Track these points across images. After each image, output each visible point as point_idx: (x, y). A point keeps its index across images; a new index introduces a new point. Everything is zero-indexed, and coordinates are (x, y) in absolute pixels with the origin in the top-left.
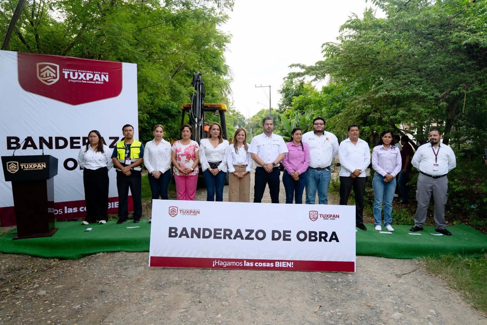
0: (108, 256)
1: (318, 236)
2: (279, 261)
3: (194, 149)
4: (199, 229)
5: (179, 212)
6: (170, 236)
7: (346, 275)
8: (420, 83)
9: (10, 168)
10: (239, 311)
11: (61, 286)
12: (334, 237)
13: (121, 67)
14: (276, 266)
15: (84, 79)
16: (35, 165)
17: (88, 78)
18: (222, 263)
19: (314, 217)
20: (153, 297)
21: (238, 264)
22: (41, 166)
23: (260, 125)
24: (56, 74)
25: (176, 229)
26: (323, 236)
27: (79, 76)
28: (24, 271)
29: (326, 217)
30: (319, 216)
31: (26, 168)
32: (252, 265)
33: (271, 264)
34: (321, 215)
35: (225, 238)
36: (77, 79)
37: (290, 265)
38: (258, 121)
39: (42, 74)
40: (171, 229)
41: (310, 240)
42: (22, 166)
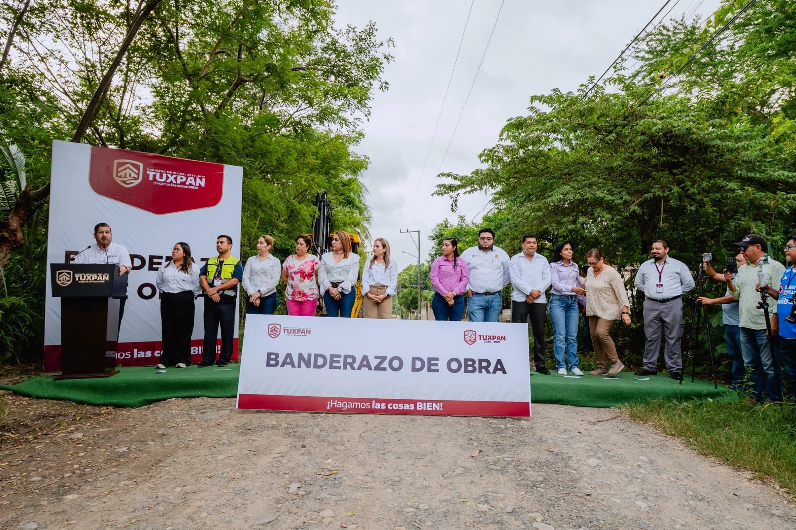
0: (182, 402)
1: (477, 366)
2: (423, 401)
3: (313, 266)
4: (310, 356)
5: (282, 331)
6: (268, 365)
7: (517, 422)
8: (605, 185)
9: (61, 279)
10: (360, 456)
11: (106, 430)
12: (500, 367)
13: (222, 169)
14: (418, 409)
15: (174, 182)
16: (94, 277)
17: (179, 181)
18: (341, 405)
19: (470, 339)
20: (236, 442)
21: (363, 405)
22: (103, 278)
23: (407, 285)
24: (138, 174)
25: (277, 355)
26: (483, 366)
27: (167, 178)
28: (61, 418)
29: (487, 339)
30: (478, 338)
31: (82, 281)
32: (384, 407)
33: (411, 405)
34: (480, 336)
35: (345, 368)
36: (165, 182)
37: (438, 407)
38: (405, 280)
39: (119, 174)
40: (269, 354)
41: (466, 371)
42: (77, 276)
